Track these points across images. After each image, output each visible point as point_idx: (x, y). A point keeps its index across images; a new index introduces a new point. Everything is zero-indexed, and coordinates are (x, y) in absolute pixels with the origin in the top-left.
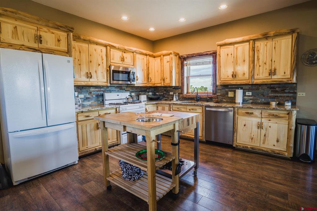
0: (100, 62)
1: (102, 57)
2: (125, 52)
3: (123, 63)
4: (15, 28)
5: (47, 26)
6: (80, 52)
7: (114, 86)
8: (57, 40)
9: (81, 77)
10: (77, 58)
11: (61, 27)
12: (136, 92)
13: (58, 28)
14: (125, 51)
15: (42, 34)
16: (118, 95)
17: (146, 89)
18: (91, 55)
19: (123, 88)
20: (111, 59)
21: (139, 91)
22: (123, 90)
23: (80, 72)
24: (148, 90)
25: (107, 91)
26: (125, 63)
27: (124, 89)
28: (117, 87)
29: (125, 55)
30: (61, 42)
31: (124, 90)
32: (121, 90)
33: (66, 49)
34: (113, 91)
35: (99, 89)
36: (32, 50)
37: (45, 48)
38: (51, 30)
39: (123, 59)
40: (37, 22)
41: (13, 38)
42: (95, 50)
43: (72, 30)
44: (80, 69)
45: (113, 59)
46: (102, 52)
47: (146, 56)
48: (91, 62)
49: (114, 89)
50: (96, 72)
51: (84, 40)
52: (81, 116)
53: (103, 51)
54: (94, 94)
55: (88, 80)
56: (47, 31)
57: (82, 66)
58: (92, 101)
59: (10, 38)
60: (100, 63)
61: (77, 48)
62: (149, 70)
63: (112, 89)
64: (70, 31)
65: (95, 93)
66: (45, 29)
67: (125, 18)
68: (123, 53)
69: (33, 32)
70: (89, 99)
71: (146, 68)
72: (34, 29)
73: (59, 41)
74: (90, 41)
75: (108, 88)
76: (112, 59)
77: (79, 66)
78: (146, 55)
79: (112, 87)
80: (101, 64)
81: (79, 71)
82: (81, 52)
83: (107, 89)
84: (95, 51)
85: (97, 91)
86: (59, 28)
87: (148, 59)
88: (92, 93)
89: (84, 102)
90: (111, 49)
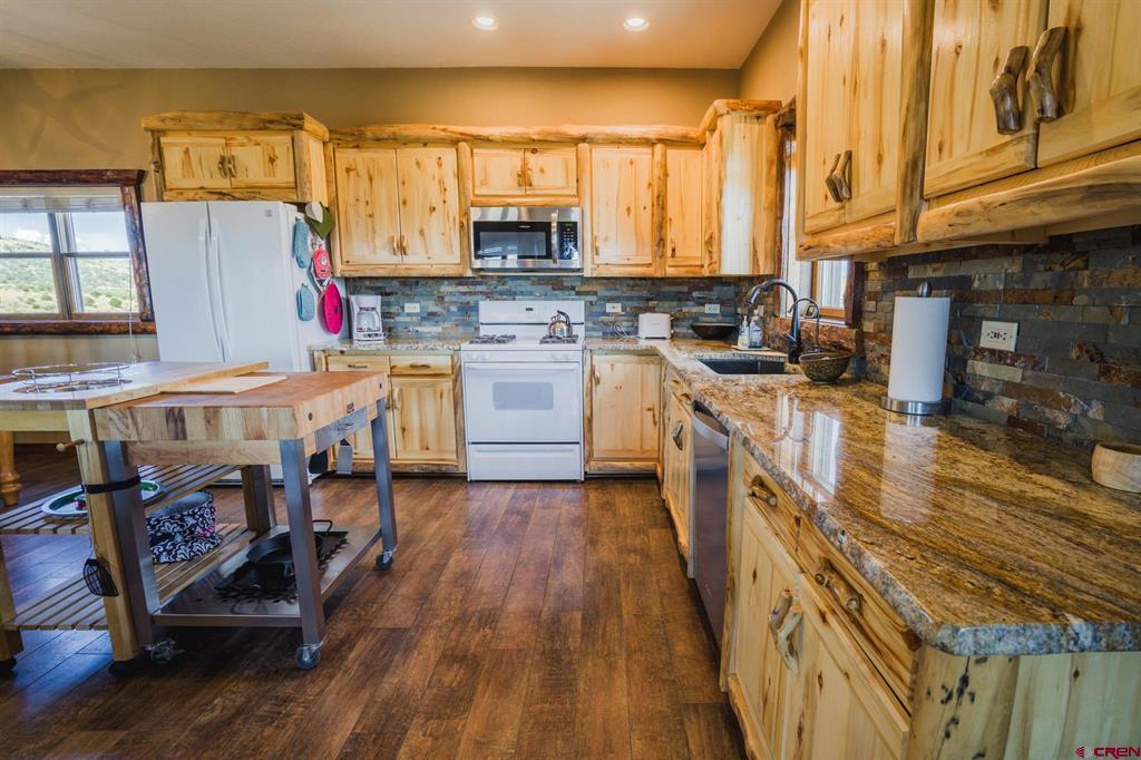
0: (436, 201)
1: (441, 182)
2: (534, 151)
3: (528, 193)
4: (187, 151)
5: (241, 129)
6: (371, 179)
7: (527, 278)
8: (267, 158)
9: (374, 252)
10: (361, 196)
11: (271, 122)
12: (629, 299)
13: (265, 125)
14: (534, 145)
15: (236, 151)
16: (531, 309)
17: (686, 289)
18: (403, 183)
19: (565, 284)
20: (477, 183)
21: (645, 293)
22: (567, 293)
23: (373, 238)
24: (695, 294)
25: (501, 293)
26: (537, 192)
27: (573, 288)
28: (542, 281)
29: (534, 161)
30: (277, 161)
31: (573, 292)
32: (557, 292)
33: (292, 179)
34: (522, 293)
35: (472, 288)
36: (216, 196)
37: (243, 185)
38: (253, 138)
39: (524, 178)
40: (218, 127)
41: (184, 176)
42: (418, 164)
43: (298, 122)
44: (373, 229)
45: (484, 183)
46: (440, 165)
47: (649, 150)
48: (404, 203)
49: (529, 288)
50: (422, 232)
51: (378, 140)
52: (337, 362)
53: (444, 160)
54: (452, 303)
55: (397, 259)
56: (245, 141)
57: (376, 219)
58: (446, 325)
59: (180, 176)
60: (436, 203)
61: (362, 170)
62: (663, 208)
63: (519, 289)
64: (294, 126)
65: (454, 299)
66: (241, 138)
67: (485, 22)
68: (528, 154)
69: (218, 152)
70: (436, 318)
71: (646, 199)
72: (218, 145)
73: (272, 160)
74: (395, 139)
75: (503, 284)
76: (482, 184)
77: (369, 220)
78: (649, 143)
79: (519, 282)
80: (439, 207)
81: (370, 233)
82: (375, 177)
83: (500, 288)
84: (415, 166)
85: (465, 294)
86: (268, 125)
87: (658, 157)
88: (446, 299)
89: (420, 326)
90: (475, 150)
